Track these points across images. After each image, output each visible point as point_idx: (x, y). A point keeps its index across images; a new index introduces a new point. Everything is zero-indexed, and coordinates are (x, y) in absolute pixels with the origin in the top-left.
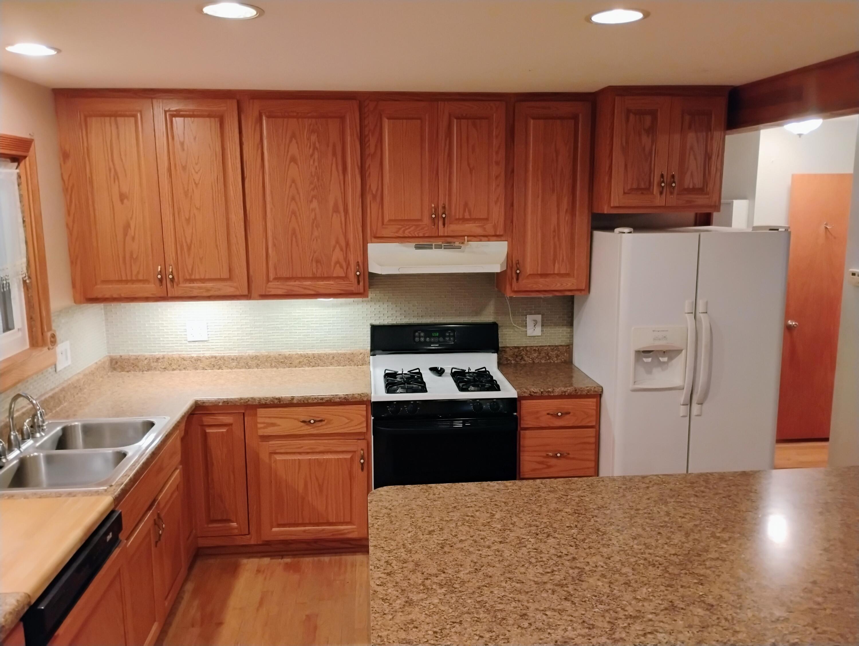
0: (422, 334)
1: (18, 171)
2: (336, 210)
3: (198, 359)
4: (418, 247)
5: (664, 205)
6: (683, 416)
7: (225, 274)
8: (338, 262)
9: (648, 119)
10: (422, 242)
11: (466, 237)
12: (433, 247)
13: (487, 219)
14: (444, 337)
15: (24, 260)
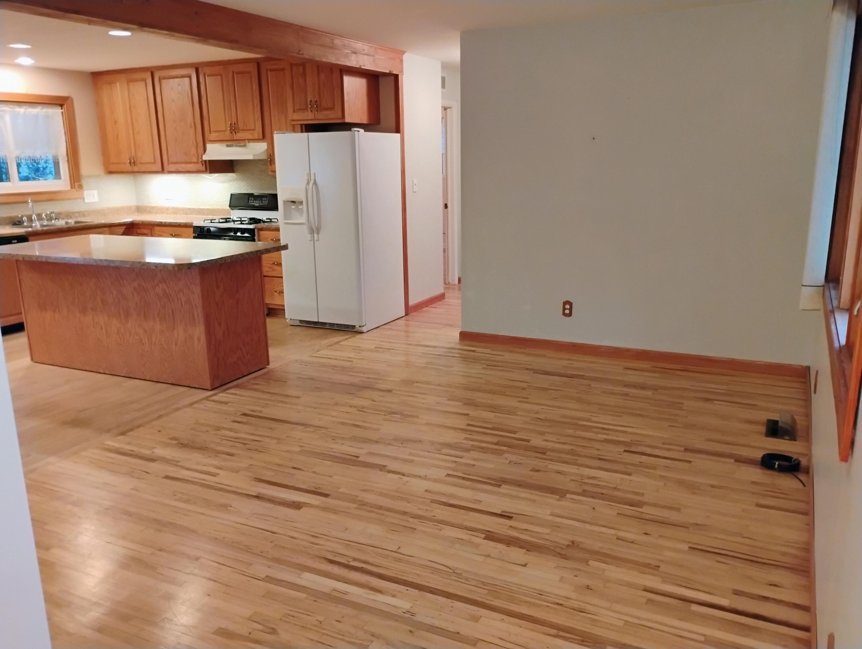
0: (252, 199)
1: (62, 111)
2: (191, 127)
3: (168, 209)
4: (228, 146)
5: (314, 118)
6: (310, 241)
7: (153, 161)
8: (194, 155)
9: (301, 69)
10: (229, 143)
11: (246, 140)
12: (234, 145)
13: (254, 130)
14: (262, 200)
15: (65, 150)
